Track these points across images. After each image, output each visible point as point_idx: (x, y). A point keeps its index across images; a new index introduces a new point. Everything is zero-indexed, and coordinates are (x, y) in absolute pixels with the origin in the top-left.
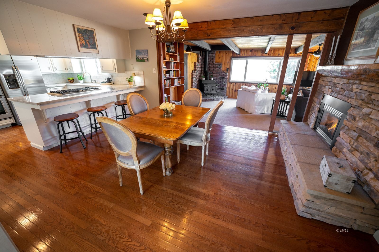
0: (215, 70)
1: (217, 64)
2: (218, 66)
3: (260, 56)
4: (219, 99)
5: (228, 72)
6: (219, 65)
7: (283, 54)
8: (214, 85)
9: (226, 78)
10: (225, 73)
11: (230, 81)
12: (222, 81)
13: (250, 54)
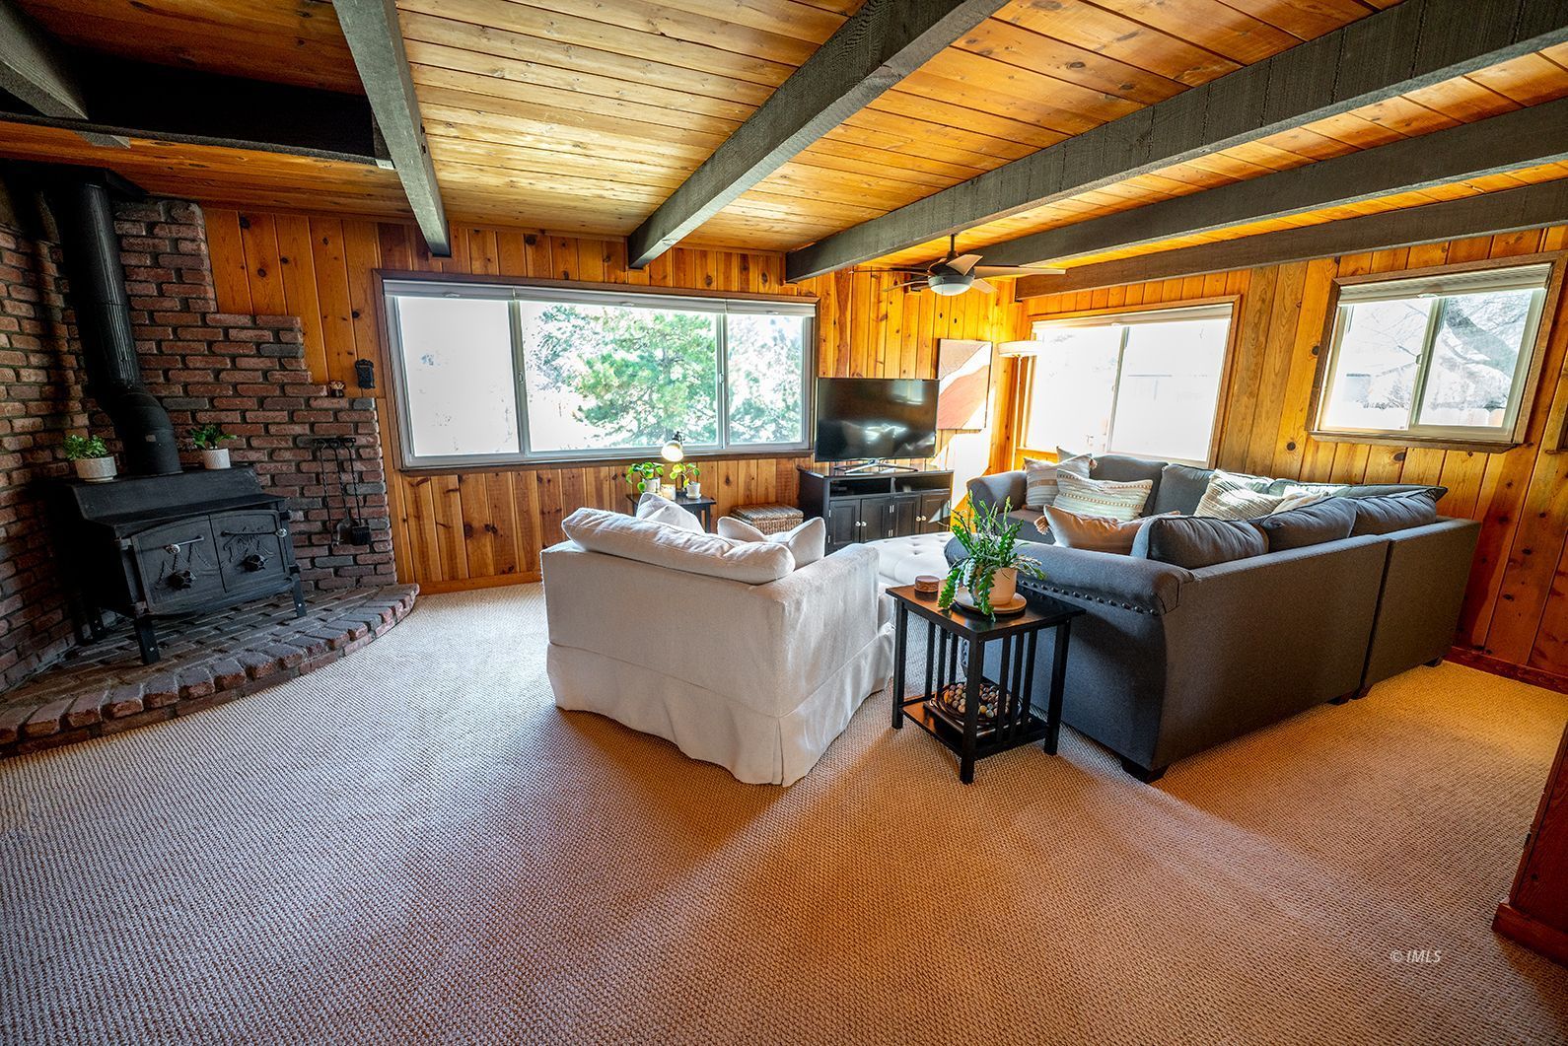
0: (238, 377)
1: (245, 320)
2: (258, 345)
3: (601, 279)
4: (343, 636)
5: (377, 390)
6: (268, 335)
7: (727, 279)
8: (258, 520)
9: (362, 440)
10: (344, 403)
11: (409, 462)
12: (330, 467)
13: (527, 260)
